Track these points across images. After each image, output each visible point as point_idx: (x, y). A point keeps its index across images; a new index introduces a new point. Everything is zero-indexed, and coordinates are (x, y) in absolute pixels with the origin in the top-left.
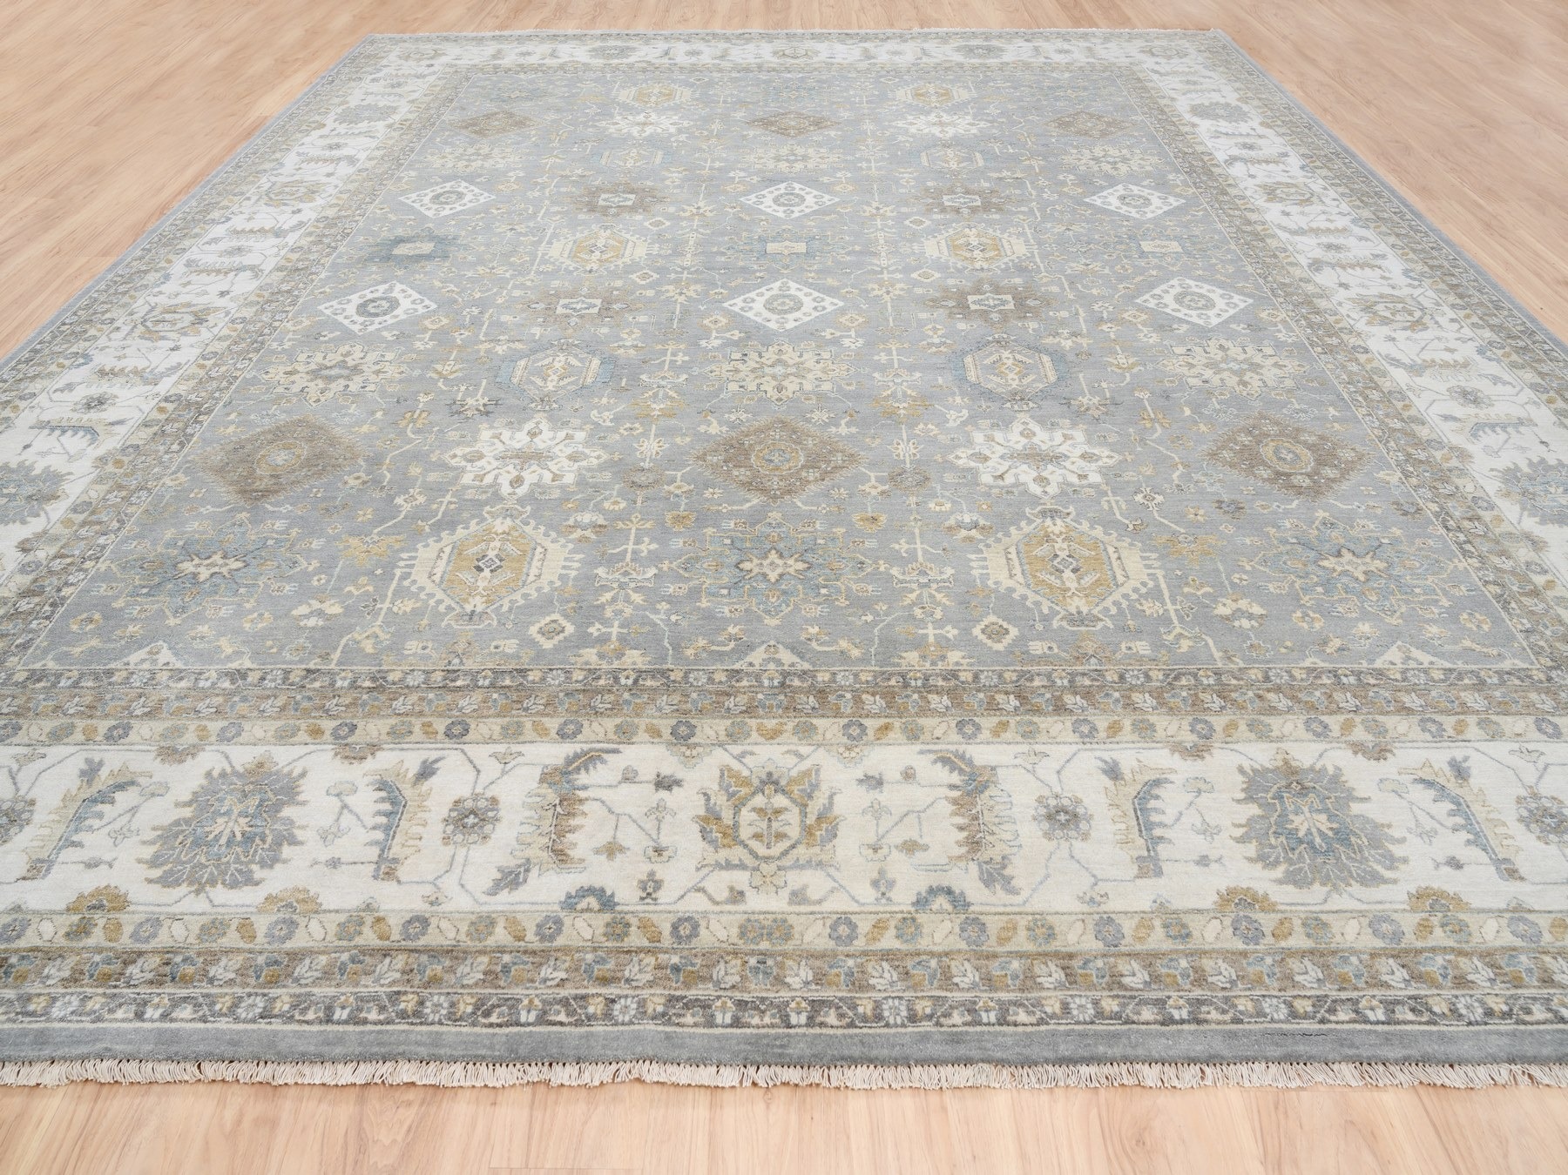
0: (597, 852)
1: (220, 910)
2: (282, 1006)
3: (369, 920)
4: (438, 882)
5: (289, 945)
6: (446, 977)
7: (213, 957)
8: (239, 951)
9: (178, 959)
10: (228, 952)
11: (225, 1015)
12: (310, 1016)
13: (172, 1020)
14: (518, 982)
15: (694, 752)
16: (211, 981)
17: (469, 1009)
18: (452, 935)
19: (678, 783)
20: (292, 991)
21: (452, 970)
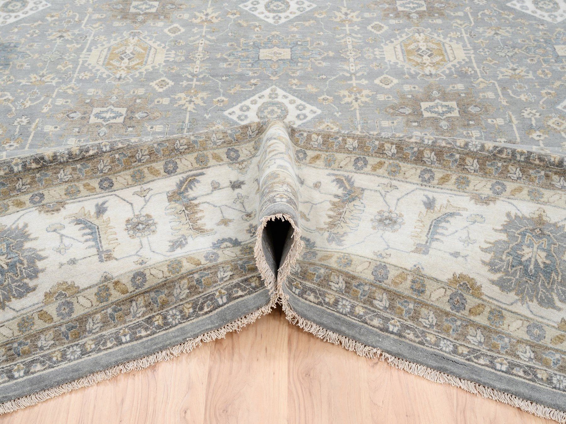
0: (218, 224)
1: (22, 312)
2: (90, 346)
3: (111, 286)
4: (139, 253)
5: (74, 316)
6: (170, 299)
7: (36, 337)
8: (48, 329)
9: (16, 345)
10: (42, 331)
11: (62, 361)
12: (109, 345)
13: (32, 373)
14: (209, 285)
15: (244, 165)
16: (42, 348)
17: (191, 310)
18: (161, 275)
19: (243, 183)
20: (91, 337)
21: (170, 294)
